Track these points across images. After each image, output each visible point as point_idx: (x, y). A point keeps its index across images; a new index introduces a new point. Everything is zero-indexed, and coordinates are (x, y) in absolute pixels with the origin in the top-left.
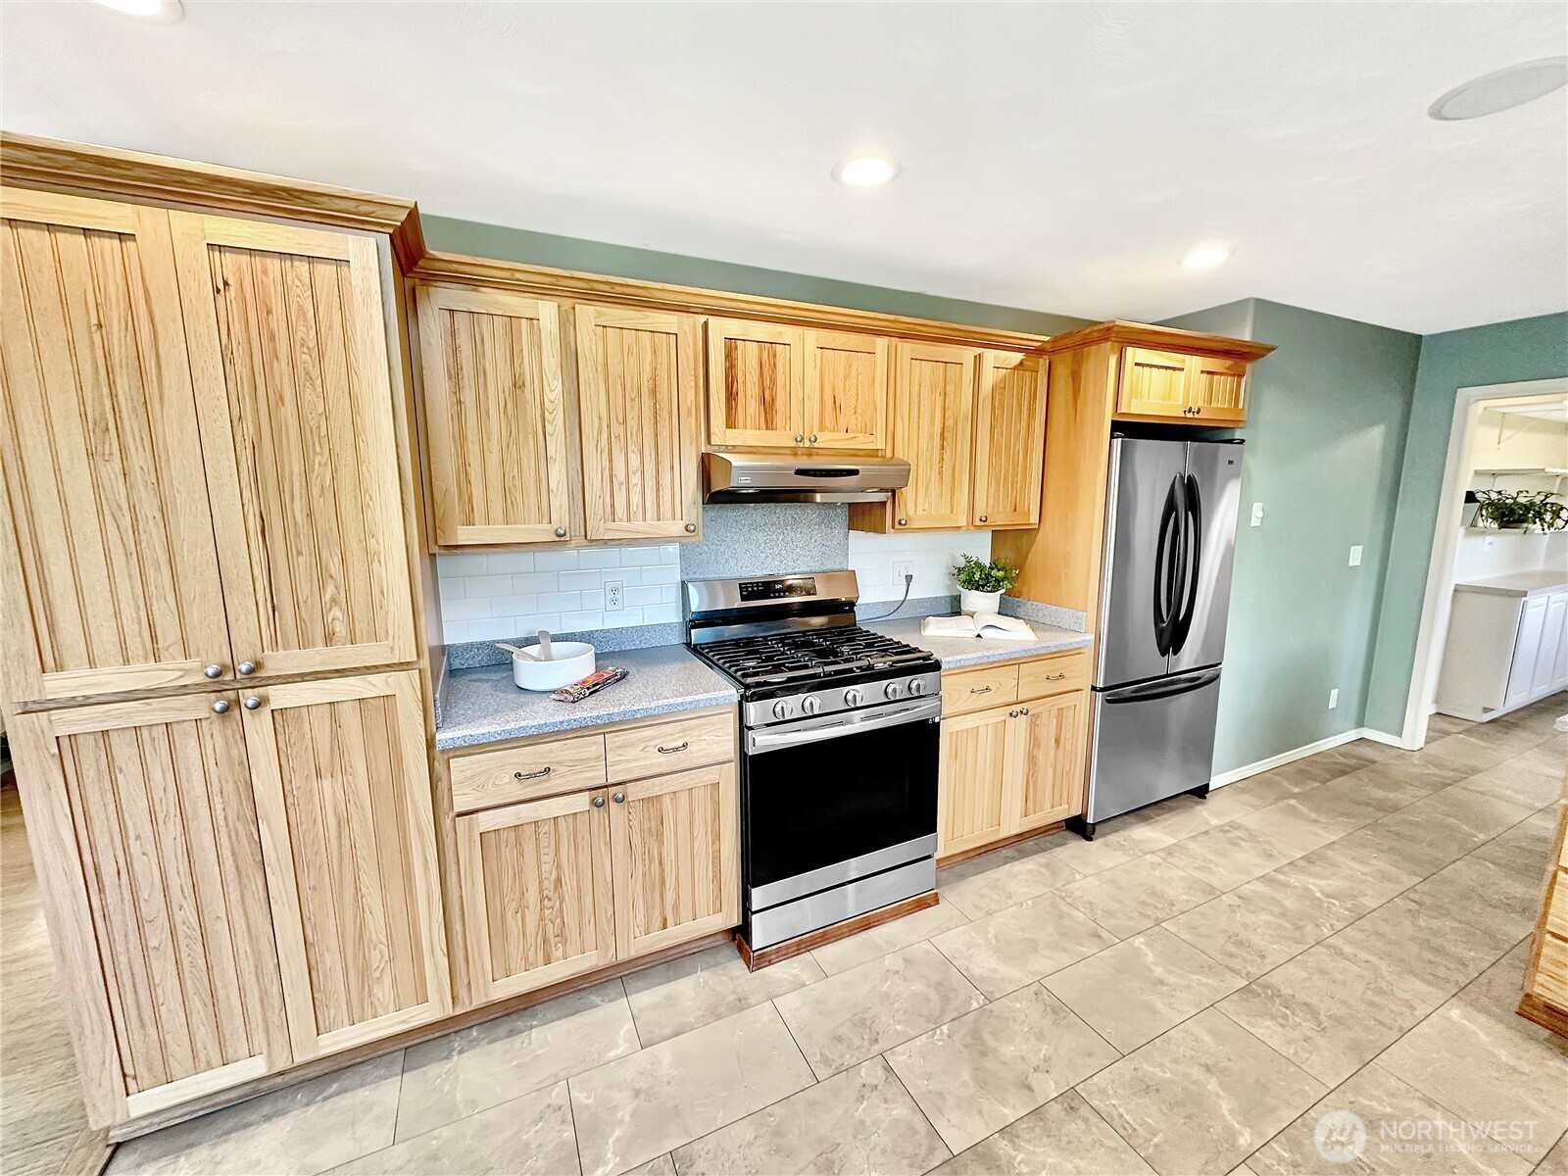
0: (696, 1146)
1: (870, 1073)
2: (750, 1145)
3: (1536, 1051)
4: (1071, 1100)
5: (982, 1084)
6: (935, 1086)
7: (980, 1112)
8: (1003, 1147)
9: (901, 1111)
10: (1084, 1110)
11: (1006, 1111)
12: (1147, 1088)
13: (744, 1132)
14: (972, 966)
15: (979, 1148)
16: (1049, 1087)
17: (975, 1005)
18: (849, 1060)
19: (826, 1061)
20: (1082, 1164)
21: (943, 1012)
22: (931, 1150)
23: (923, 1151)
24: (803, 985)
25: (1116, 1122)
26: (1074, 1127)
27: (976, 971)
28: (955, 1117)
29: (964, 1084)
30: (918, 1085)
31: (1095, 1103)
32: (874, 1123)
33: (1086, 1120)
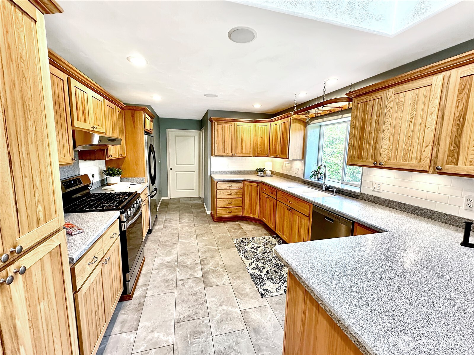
0: (177, 317)
1: (179, 283)
2: (183, 307)
3: (218, 224)
4: (201, 260)
5: (192, 269)
6: (189, 275)
7: (197, 271)
8: (204, 270)
9: (190, 281)
10: (204, 260)
11: (199, 268)
12: (205, 252)
13: (179, 308)
14: (167, 261)
15: (203, 273)
16: (198, 261)
17: (177, 264)
18: (175, 285)
19: (172, 289)
20: (211, 263)
21: (174, 268)
22: (200, 279)
23: (200, 280)
24: (147, 289)
25: (208, 257)
26: (206, 262)
27: (169, 260)
28: (196, 274)
29: (191, 271)
30: (187, 277)
31: (204, 258)
32: (190, 285)
33: (205, 260)
